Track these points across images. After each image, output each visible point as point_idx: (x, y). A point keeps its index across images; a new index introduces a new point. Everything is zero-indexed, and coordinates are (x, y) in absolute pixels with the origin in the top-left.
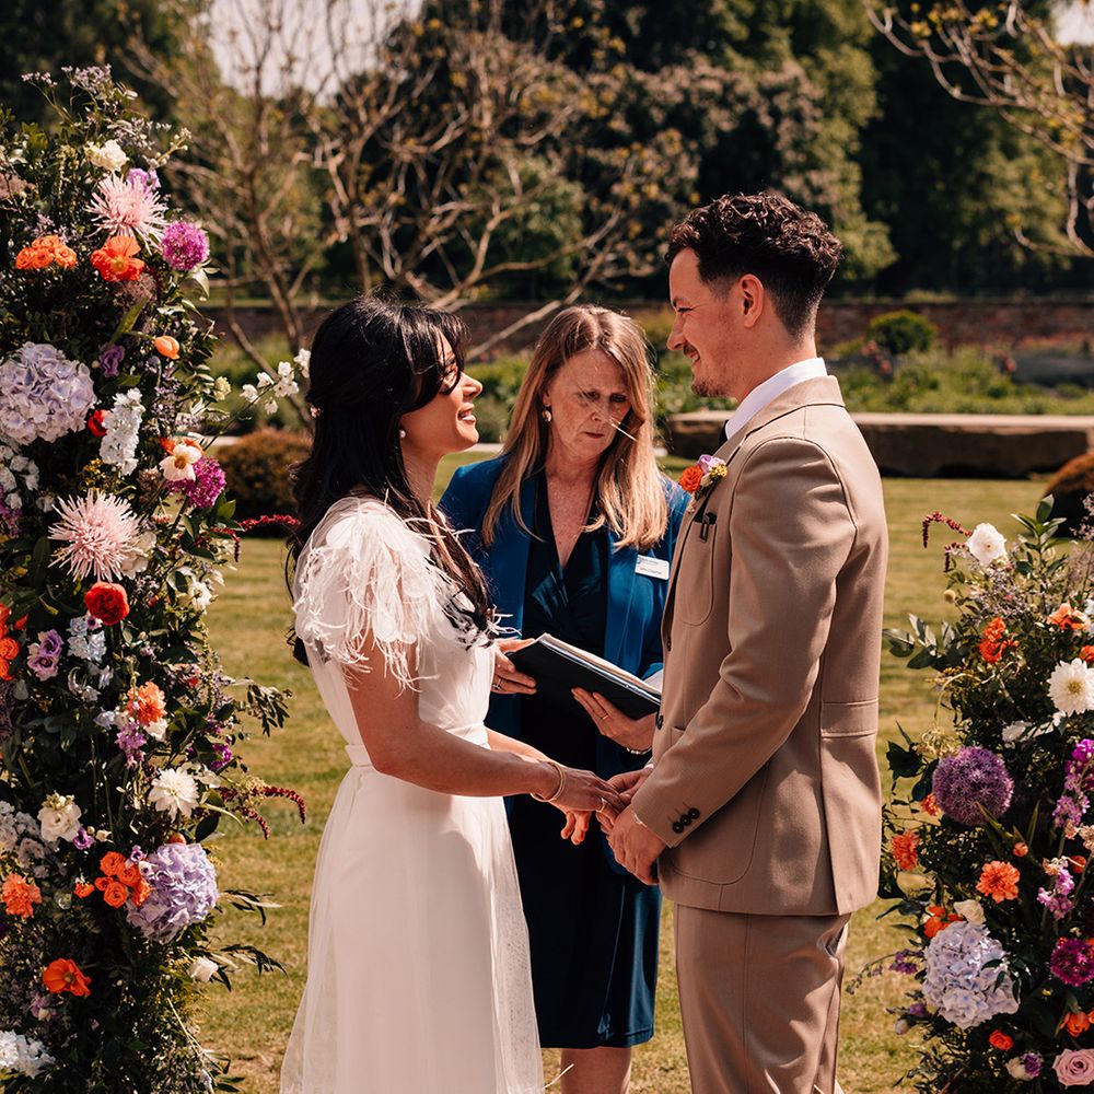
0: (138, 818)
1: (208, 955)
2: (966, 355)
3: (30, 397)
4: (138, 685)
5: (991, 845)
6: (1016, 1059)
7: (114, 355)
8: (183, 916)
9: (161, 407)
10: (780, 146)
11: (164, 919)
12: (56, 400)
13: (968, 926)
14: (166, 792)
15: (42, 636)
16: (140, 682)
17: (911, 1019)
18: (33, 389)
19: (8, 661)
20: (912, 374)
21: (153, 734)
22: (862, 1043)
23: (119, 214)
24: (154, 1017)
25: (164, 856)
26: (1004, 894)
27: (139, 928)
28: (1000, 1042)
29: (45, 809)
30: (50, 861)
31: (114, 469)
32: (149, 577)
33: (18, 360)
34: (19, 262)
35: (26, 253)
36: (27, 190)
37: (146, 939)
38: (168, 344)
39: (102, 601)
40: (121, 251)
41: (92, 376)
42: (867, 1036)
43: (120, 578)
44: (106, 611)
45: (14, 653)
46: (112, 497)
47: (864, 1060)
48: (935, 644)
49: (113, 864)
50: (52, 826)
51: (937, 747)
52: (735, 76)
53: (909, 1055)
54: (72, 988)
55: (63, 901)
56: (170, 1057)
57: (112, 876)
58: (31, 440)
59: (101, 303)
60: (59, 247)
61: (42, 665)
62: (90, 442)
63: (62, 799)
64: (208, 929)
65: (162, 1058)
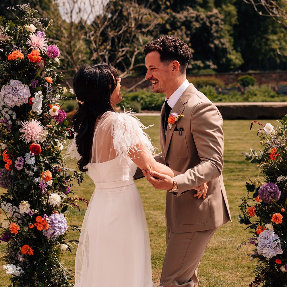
0: (45, 207)
1: (65, 243)
2: (264, 87)
3: (13, 95)
4: (45, 171)
5: (275, 209)
6: (283, 266)
7: (35, 82)
8: (58, 233)
9: (48, 96)
10: (212, 32)
11: (53, 234)
12: (20, 95)
13: (269, 231)
14: (52, 199)
15: (18, 158)
16: (45, 170)
17: (254, 257)
18: (14, 92)
19: (9, 165)
20: (250, 92)
21: (49, 184)
22: (241, 265)
23: (35, 44)
24: (51, 260)
25: (52, 217)
26: (279, 222)
27: (46, 236)
28: (278, 262)
29: (20, 205)
30: (22, 219)
31: (36, 113)
32: (46, 142)
33: (9, 85)
34: (9, 58)
35: (11, 55)
36: (10, 38)
37: (48, 239)
38: (50, 79)
39: (34, 148)
40: (36, 54)
41: (29, 88)
42: (242, 263)
43: (39, 142)
44: (35, 151)
45: (11, 163)
46: (36, 120)
47: (241, 270)
48: (257, 156)
49: (39, 219)
50: (23, 209)
51: (259, 183)
52: (200, 13)
53: (253, 268)
54: (29, 253)
55: (26, 229)
56: (56, 271)
57: (39, 222)
58: (14, 106)
59: (31, 68)
60: (19, 53)
61: (18, 166)
62: (30, 106)
63: (25, 202)
64: (65, 237)
65: (53, 271)
